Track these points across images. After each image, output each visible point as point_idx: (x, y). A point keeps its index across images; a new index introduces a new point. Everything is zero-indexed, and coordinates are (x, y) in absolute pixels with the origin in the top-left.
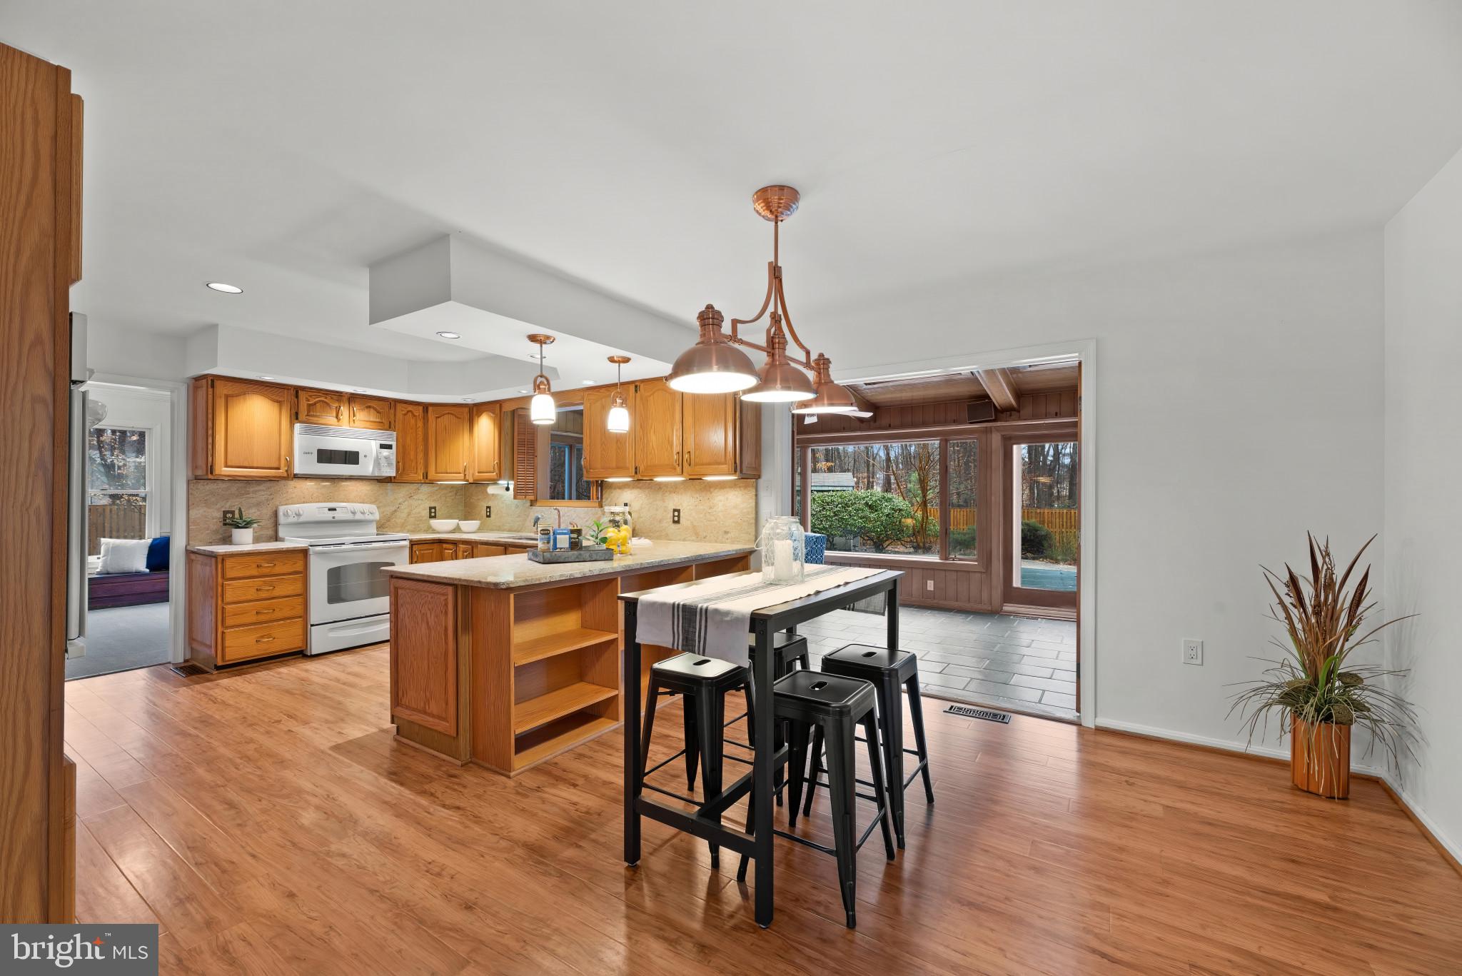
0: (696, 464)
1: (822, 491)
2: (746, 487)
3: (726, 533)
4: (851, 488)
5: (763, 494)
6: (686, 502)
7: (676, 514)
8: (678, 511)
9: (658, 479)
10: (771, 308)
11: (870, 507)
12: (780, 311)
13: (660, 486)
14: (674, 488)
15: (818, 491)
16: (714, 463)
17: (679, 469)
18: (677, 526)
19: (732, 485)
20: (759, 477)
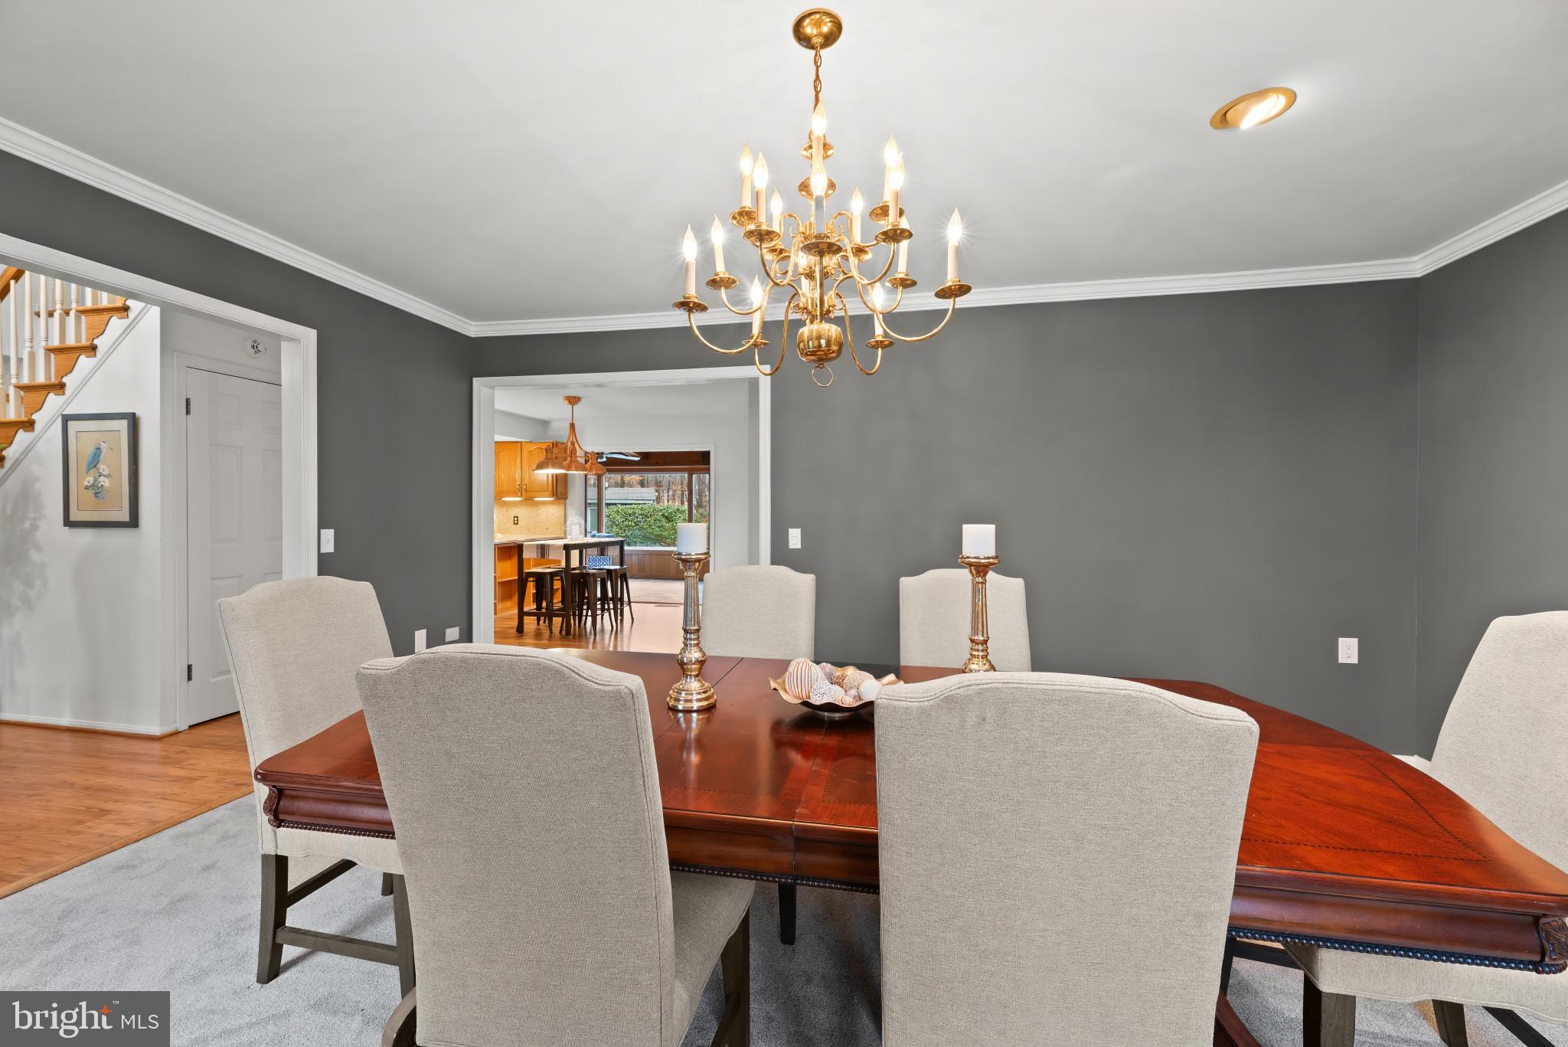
0: (530, 491)
1: (626, 504)
2: (559, 504)
3: (547, 529)
4: (652, 502)
5: (569, 507)
6: (522, 512)
7: (516, 519)
8: (517, 517)
9: (504, 499)
10: (571, 439)
11: (667, 518)
12: (574, 440)
13: (505, 503)
14: (515, 504)
15: (622, 504)
16: (541, 491)
17: (519, 494)
18: (516, 526)
19: (551, 503)
20: (567, 498)
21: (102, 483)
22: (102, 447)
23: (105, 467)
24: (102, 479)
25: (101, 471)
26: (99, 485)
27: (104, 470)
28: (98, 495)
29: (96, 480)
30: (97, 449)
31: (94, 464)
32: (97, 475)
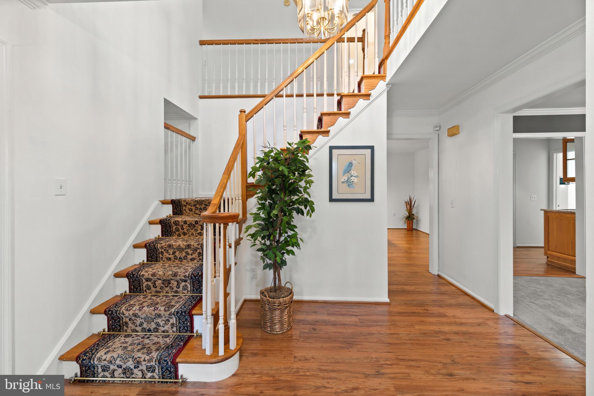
21: (353, 180)
22: (353, 162)
23: (355, 172)
24: (353, 178)
25: (352, 174)
26: (351, 181)
27: (354, 174)
28: (351, 186)
29: (348, 179)
30: (350, 163)
31: (349, 170)
32: (350, 176)
